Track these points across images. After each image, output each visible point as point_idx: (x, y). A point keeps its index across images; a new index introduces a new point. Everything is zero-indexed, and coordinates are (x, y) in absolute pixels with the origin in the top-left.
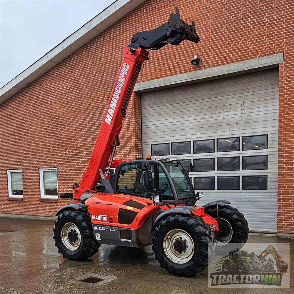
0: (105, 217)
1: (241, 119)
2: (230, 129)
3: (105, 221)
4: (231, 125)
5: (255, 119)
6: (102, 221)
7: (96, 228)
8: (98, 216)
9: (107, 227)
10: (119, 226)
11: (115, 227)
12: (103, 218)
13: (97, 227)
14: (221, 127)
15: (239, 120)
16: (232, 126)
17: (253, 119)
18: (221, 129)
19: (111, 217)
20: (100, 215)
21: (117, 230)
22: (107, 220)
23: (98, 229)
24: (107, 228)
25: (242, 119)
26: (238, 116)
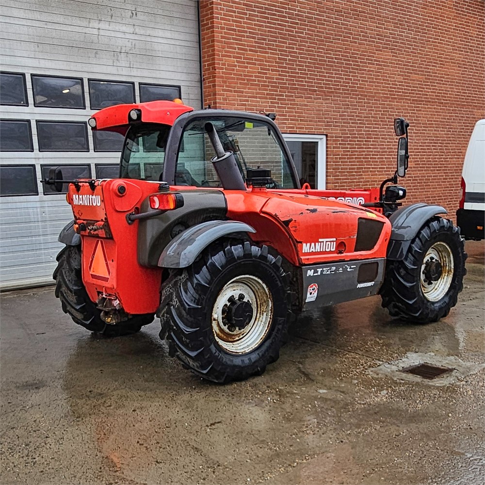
0: (331, 242)
1: (133, 44)
2: (114, 62)
3: (331, 252)
4: (116, 53)
5: (159, 51)
6: (325, 253)
7: (310, 273)
8: (317, 244)
9: (333, 266)
10: (358, 257)
11: (351, 260)
12: (327, 245)
13: (313, 270)
14: (96, 53)
15: (130, 46)
16: (118, 56)
17: (155, 51)
18: (95, 56)
19: (342, 239)
20: (320, 240)
21: (352, 267)
22: (334, 250)
23: (315, 275)
24: (334, 268)
25: (135, 45)
26: (128, 36)
